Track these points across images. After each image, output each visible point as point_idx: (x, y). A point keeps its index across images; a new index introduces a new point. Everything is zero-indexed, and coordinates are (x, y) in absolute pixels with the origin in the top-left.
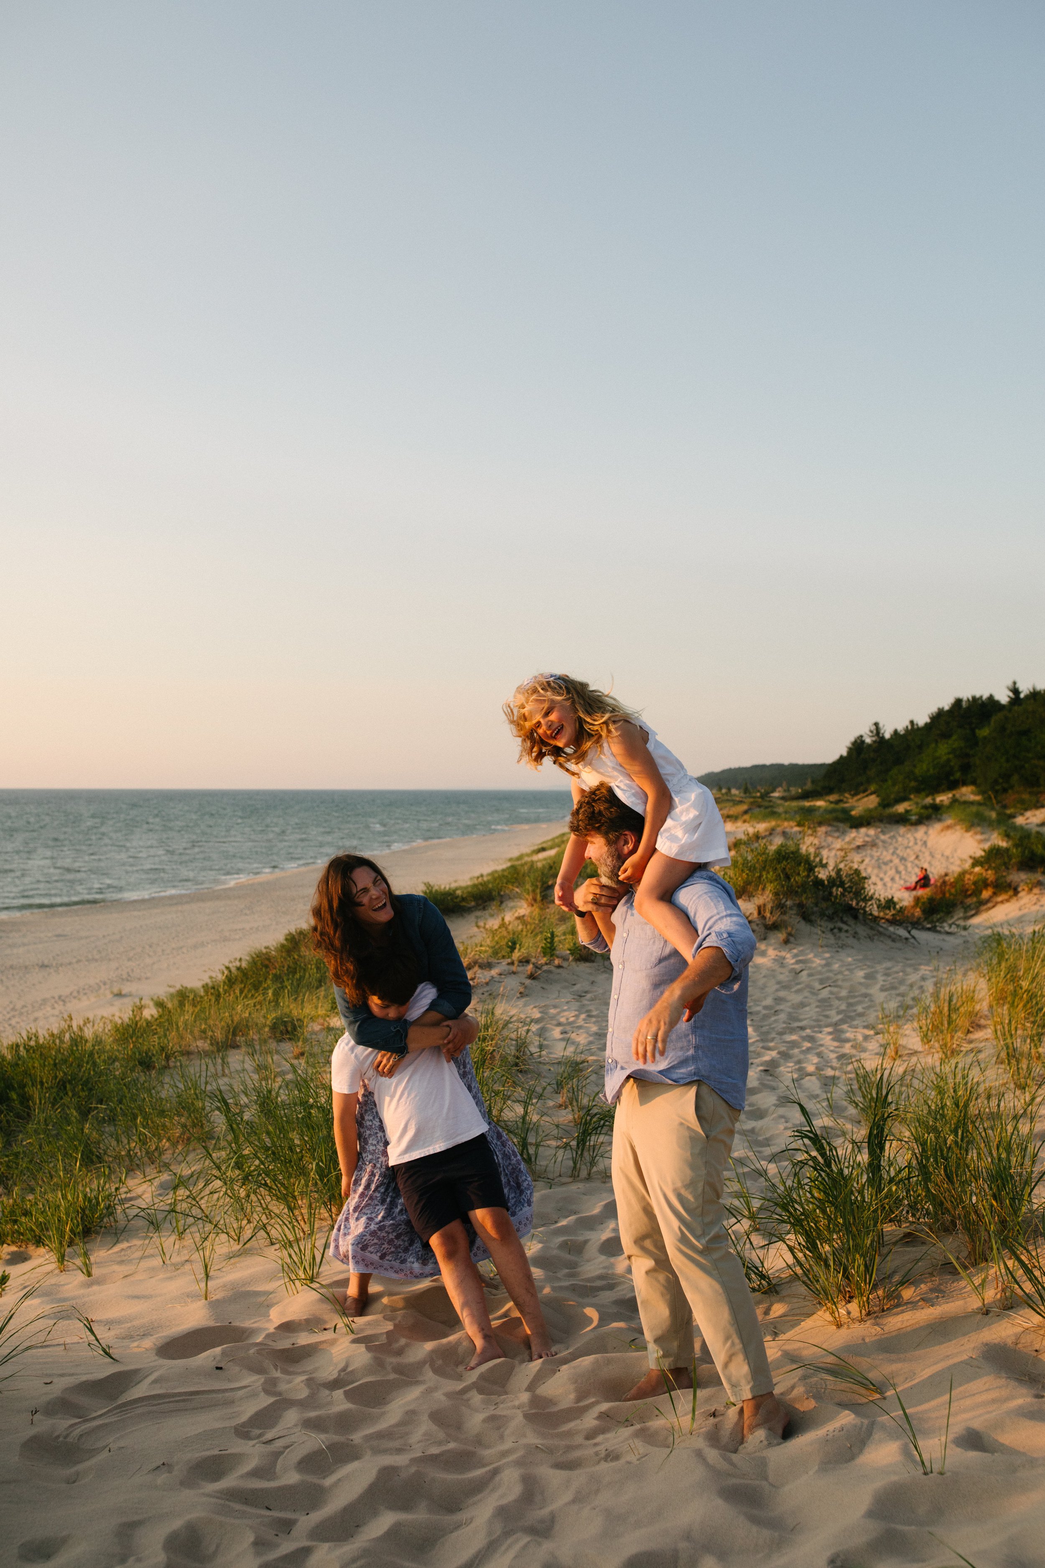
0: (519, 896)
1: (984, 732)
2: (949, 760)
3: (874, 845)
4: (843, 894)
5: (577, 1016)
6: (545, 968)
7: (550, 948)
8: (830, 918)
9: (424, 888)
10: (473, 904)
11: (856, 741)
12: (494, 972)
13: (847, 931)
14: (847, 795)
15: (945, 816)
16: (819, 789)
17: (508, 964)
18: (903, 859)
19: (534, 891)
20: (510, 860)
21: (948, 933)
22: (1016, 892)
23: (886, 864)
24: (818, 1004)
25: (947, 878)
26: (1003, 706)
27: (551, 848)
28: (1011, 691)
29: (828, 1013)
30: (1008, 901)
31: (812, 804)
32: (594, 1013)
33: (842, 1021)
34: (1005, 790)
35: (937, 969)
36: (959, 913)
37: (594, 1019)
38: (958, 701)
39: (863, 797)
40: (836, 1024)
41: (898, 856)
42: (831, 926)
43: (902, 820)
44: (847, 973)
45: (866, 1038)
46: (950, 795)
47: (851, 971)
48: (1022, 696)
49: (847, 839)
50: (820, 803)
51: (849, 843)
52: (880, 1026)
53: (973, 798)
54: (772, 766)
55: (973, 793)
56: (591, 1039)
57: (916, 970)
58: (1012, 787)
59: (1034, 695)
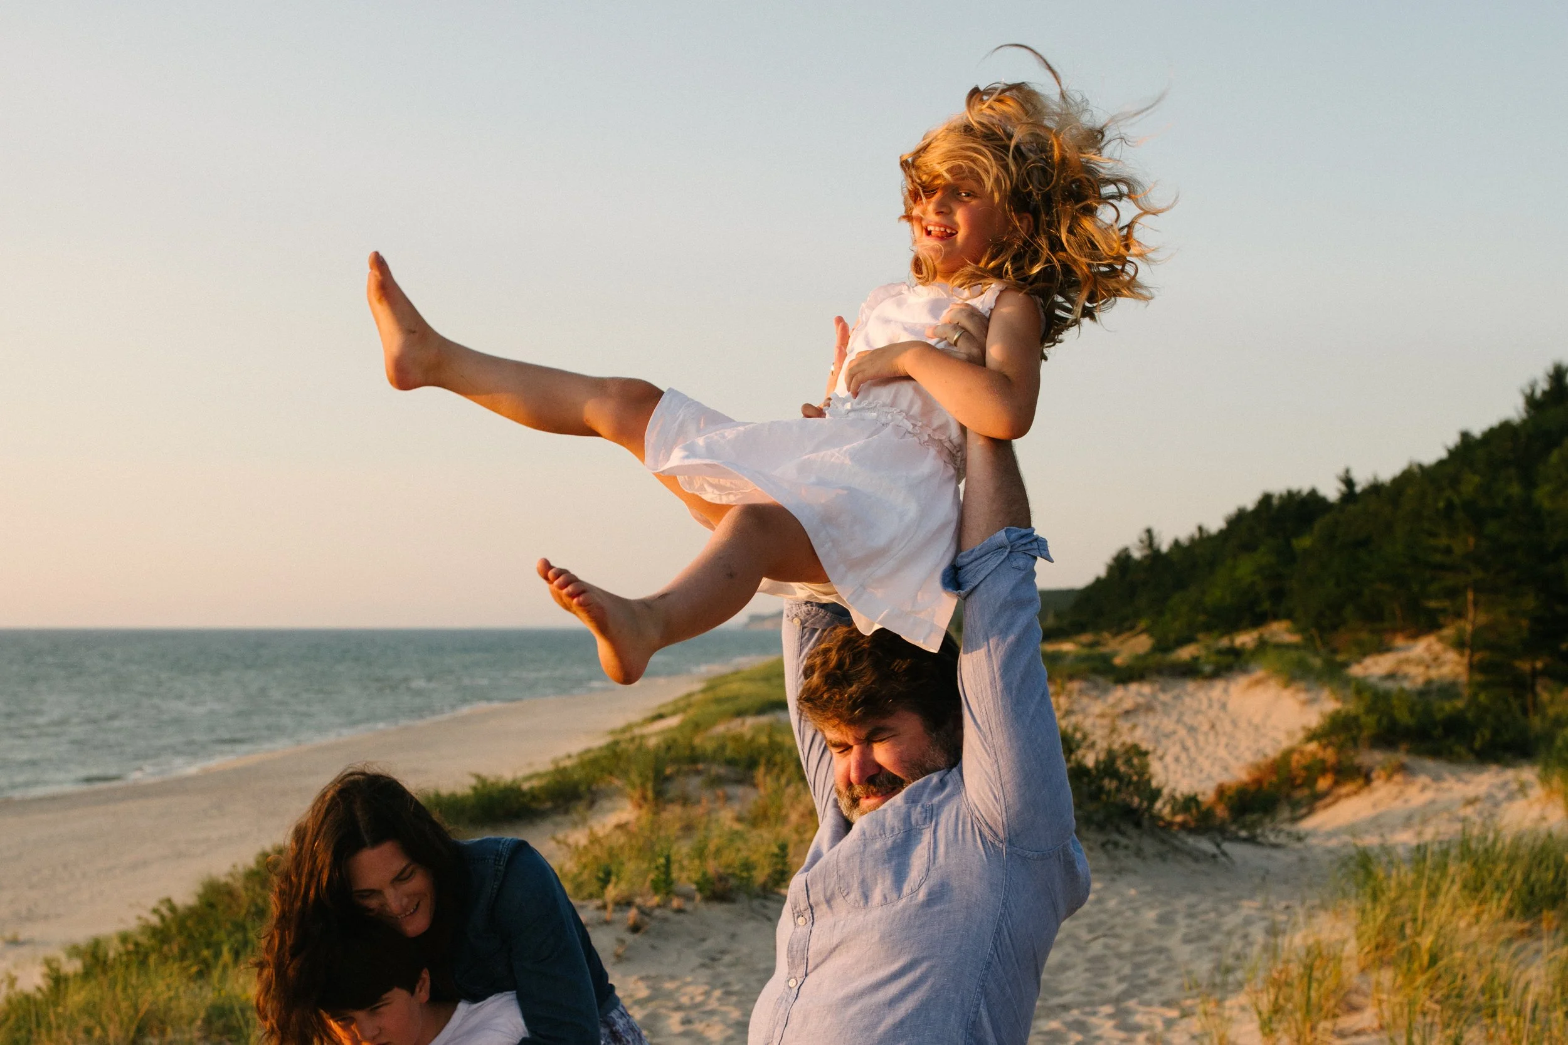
0: (619, 792)
1: (1304, 542)
2: (1253, 584)
3: (1149, 708)
4: (1118, 790)
5: (707, 994)
6: (657, 912)
7: (665, 881)
8: (1101, 827)
9: (473, 782)
10: (549, 805)
11: (1118, 556)
13: (1126, 847)
14: (1106, 635)
15: (1252, 665)
16: (1066, 625)
17: (598, 908)
18: (1192, 730)
19: (643, 785)
20: (612, 732)
21: (1276, 846)
22: (1368, 780)
23: (1167, 736)
24: (1088, 965)
26: (1331, 506)
27: (674, 713)
28: (1342, 482)
29: (1104, 980)
30: (1356, 793)
31: (1058, 647)
32: (736, 987)
33: (1126, 995)
34: (1334, 628)
35: (1266, 907)
36: (1285, 813)
37: (734, 999)
38: (1267, 499)
39: (1130, 638)
40: (1117, 1000)
41: (1185, 724)
42: (1102, 838)
43: (1190, 671)
44: (1129, 914)
45: (1169, 1024)
46: (1255, 635)
47: (1136, 910)
48: (1358, 489)
49: (1111, 699)
50: (1067, 647)
51: (1114, 706)
52: (1189, 1002)
53: (1288, 638)
55: (1289, 631)
56: (730, 1032)
57: (1235, 908)
58: (1344, 623)
59: (1376, 489)
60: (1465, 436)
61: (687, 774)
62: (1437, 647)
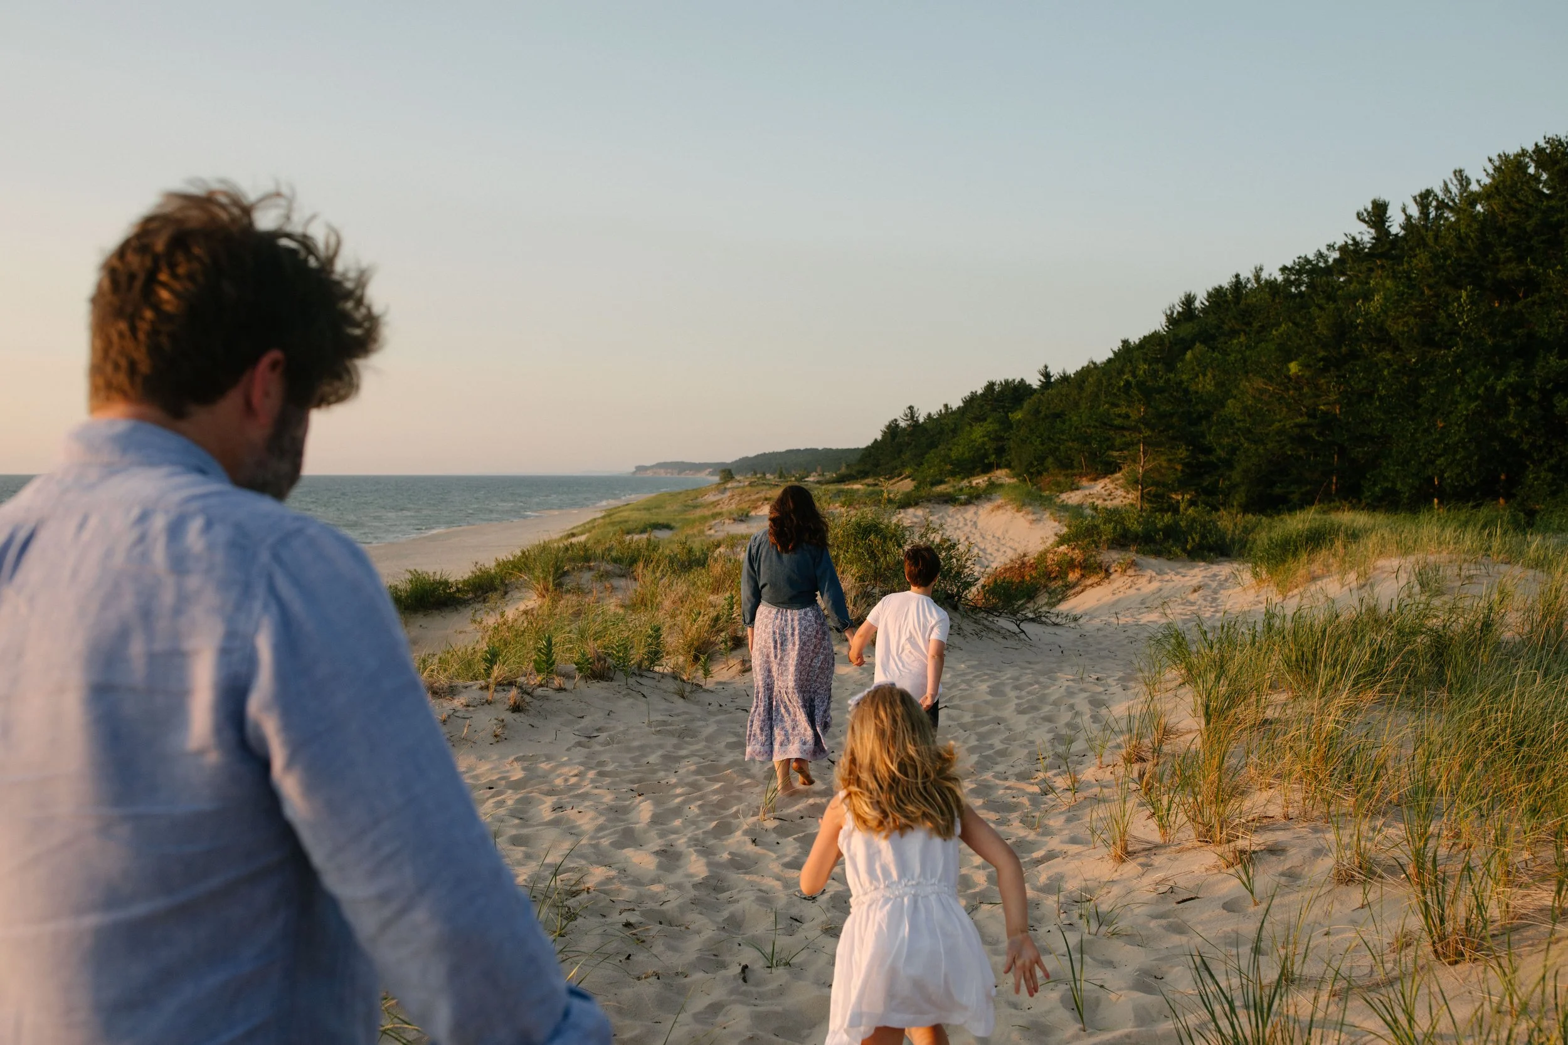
0: (526, 585)
1: (1018, 415)
2: (984, 443)
5: (581, 775)
6: (539, 691)
7: (547, 662)
9: (408, 576)
10: (470, 595)
11: (890, 425)
12: (458, 702)
14: (882, 479)
15: (990, 497)
16: (854, 473)
17: (482, 688)
19: (545, 578)
21: (1054, 624)
22: (1108, 574)
25: (1026, 559)
26: (1035, 390)
28: (1042, 375)
30: (1098, 584)
31: (849, 487)
34: (1040, 473)
35: (1080, 679)
36: (1043, 598)
38: (991, 386)
39: (898, 481)
43: (951, 500)
46: (986, 478)
48: (1053, 380)
50: (856, 486)
53: (1008, 480)
54: (806, 450)
55: (1007, 476)
57: (1054, 680)
58: (1047, 470)
59: (1065, 379)
60: (1125, 342)
61: (580, 570)
62: (1111, 486)
